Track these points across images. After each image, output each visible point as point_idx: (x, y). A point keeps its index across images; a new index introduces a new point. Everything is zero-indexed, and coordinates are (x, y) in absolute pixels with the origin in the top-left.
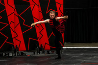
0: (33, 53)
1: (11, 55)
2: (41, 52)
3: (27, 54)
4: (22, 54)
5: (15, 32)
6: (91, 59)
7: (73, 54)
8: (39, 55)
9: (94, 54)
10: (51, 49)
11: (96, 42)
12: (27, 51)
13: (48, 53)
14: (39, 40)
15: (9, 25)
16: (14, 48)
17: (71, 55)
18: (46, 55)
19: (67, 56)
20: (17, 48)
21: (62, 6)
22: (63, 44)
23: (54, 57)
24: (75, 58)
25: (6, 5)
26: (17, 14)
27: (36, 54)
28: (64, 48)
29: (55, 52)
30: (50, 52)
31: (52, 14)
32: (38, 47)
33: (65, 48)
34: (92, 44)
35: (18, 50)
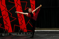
0: (16, 34)
1: (3, 35)
2: (21, 33)
3: (13, 34)
4: (10, 34)
5: (6, 21)
7: (41, 35)
8: (20, 35)
10: (28, 31)
11: (55, 28)
12: (13, 32)
13: (26, 34)
16: (5, 31)
17: (39, 35)
18: (25, 35)
20: (7, 31)
24: (42, 37)
27: (18, 34)
29: (30, 33)
30: (27, 33)
32: (20, 30)
33: (36, 31)
35: (7, 32)
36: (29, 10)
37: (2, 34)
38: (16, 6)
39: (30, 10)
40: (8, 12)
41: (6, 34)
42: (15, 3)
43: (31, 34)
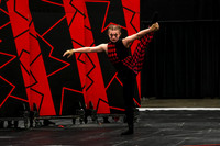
0: (70, 122)
1: (21, 125)
2: (89, 119)
3: (59, 122)
4: (47, 123)
5: (30, 73)
7: (162, 125)
8: (84, 125)
9: (209, 124)
10: (113, 112)
12: (58, 116)
13: (106, 121)
14: (84, 92)
15: (18, 58)
16: (28, 109)
17: (156, 125)
18: (101, 125)
19: (148, 127)
21: (138, 16)
22: (139, 102)
23: (118, 131)
24: (166, 134)
25: (11, 12)
26: (35, 33)
27: (77, 123)
28: (140, 109)
29: (121, 118)
30: (110, 119)
31: (114, 31)
33: (144, 109)
34: (205, 100)
35: (38, 116)
37: (16, 123)
38: (68, 16)
39: (114, 32)
40: (39, 39)
41: (31, 123)
42: (66, 4)
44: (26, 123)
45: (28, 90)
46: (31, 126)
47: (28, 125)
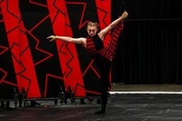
0: (53, 103)
1: (12, 105)
2: (69, 100)
3: (43, 103)
4: (33, 104)
5: (20, 63)
6: (160, 115)
7: (129, 105)
8: (64, 106)
9: (167, 105)
10: (88, 94)
11: (171, 83)
12: (42, 98)
13: (82, 102)
14: (64, 78)
15: (10, 50)
16: (17, 92)
18: (78, 106)
20: (23, 92)
23: (93, 111)
26: (24, 29)
27: (59, 104)
28: (111, 93)
29: (95, 100)
30: (86, 100)
33: (114, 93)
34: (164, 85)
35: (25, 97)
36: (90, 28)
37: (8, 104)
38: (52, 15)
39: (92, 28)
40: (27, 34)
41: (21, 103)
42: (50, 6)
43: (99, 103)
44: (16, 104)
45: (18, 76)
46: (20, 106)
47: (18, 105)
